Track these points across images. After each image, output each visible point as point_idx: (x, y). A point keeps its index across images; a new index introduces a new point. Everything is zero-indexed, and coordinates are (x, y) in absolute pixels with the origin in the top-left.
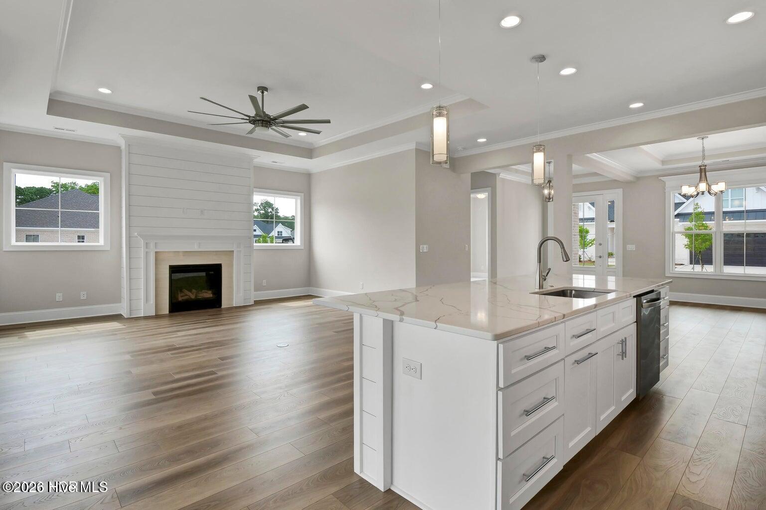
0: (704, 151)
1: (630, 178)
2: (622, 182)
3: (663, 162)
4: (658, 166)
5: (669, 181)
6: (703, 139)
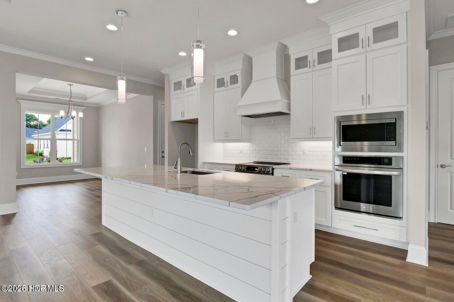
0: (71, 93)
6: (70, 85)
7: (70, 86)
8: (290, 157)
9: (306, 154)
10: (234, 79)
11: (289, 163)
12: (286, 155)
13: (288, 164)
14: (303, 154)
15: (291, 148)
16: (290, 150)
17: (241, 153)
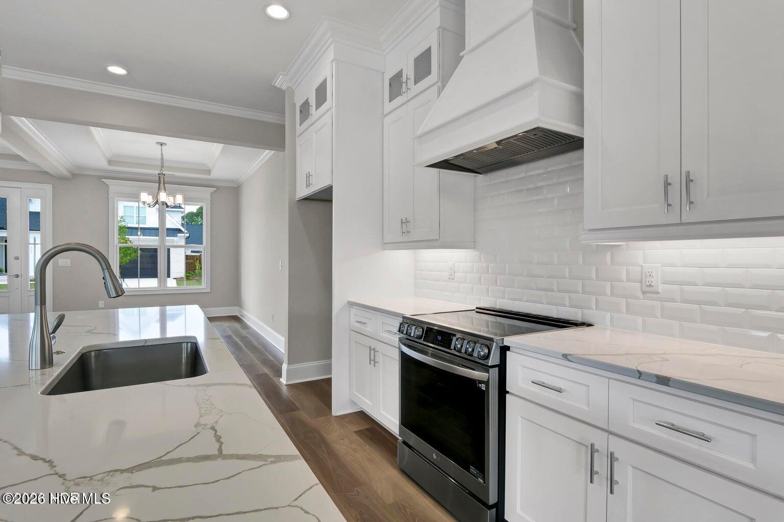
0: (162, 159)
1: (65, 173)
2: (54, 177)
3: (110, 162)
4: (104, 164)
5: (114, 186)
6: (161, 145)
7: (160, 147)
8: (594, 298)
9: (658, 293)
10: (423, 64)
11: (587, 320)
12: (577, 292)
13: (583, 324)
14: (644, 293)
15: (594, 269)
16: (594, 275)
17: (451, 278)
